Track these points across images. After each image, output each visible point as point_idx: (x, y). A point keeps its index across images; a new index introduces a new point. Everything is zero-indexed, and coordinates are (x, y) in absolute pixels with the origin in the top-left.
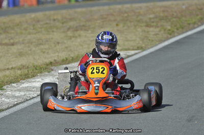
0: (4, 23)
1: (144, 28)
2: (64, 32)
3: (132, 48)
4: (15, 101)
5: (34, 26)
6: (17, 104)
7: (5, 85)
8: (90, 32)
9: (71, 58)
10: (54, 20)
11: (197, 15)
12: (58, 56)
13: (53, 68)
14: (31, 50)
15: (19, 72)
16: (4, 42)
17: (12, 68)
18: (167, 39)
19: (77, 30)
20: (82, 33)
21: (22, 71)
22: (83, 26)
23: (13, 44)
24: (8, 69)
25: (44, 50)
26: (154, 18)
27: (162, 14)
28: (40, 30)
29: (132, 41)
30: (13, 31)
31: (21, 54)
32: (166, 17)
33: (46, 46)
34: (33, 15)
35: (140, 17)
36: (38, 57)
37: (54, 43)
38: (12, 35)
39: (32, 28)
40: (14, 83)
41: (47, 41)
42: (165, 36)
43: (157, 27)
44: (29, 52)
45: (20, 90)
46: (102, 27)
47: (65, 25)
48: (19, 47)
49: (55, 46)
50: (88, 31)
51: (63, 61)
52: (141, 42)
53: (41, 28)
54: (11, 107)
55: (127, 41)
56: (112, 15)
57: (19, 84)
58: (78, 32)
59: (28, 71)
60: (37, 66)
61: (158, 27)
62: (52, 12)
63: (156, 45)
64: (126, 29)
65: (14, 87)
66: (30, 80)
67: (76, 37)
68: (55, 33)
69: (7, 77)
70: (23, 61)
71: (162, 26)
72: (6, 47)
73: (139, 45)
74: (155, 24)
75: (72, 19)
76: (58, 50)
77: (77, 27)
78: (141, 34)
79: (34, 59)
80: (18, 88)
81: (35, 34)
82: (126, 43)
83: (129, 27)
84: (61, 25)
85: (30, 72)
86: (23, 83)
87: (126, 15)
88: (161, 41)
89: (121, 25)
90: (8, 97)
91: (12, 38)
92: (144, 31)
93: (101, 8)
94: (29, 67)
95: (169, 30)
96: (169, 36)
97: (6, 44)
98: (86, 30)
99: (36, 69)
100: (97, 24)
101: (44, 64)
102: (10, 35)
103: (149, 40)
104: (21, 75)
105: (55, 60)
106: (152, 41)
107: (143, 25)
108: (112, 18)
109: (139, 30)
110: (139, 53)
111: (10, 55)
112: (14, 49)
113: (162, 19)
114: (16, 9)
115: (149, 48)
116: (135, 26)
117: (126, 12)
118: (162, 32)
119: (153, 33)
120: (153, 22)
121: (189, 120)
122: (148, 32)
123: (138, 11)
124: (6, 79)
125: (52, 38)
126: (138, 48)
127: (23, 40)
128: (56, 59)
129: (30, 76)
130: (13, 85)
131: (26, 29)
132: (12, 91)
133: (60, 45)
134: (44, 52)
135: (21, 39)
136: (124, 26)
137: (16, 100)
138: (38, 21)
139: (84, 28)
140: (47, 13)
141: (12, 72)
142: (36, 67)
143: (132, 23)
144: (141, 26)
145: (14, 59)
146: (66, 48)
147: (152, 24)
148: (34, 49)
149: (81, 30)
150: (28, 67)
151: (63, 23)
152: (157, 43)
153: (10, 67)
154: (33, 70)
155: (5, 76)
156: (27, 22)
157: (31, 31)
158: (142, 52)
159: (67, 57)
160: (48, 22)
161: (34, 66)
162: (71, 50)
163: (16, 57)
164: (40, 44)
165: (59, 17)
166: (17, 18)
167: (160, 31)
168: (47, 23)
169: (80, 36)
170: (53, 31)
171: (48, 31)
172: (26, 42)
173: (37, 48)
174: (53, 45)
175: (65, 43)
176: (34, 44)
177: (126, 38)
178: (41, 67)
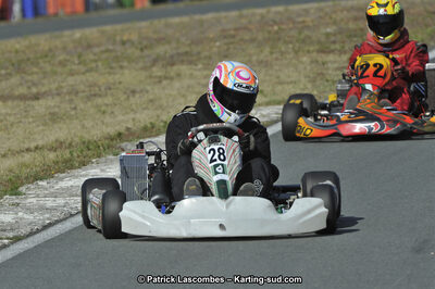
0: (17, 52)
1: (315, 54)
2: (144, 68)
4: (46, 218)
5: (79, 56)
6: (50, 225)
7: (22, 184)
8: (200, 66)
9: (162, 124)
10: (123, 43)
11: (427, 26)
12: (134, 120)
13: (123, 145)
14: (75, 108)
15: (52, 156)
16: (17, 93)
17: (36, 148)
19: (173, 65)
20: (184, 68)
21: (58, 153)
22: (186, 53)
23: (36, 97)
24: (28, 150)
25: (103, 108)
26: (335, 35)
27: (352, 26)
28: (94, 65)
29: (291, 82)
30: (35, 70)
31: (54, 118)
33: (108, 100)
34: (78, 34)
35: (306, 32)
36: (91, 124)
37: (125, 93)
38: (35, 77)
39: (76, 61)
40: (41, 180)
41: (110, 89)
43: (342, 52)
44: (73, 113)
45: (55, 195)
47: (146, 52)
48: (51, 102)
49: (128, 99)
50: (196, 65)
51: (145, 129)
52: (309, 86)
53: (96, 61)
54: (38, 231)
55: (281, 83)
56: (246, 28)
57: (52, 180)
58: (175, 68)
59: (71, 153)
60: (89, 142)
61: (345, 52)
62: (119, 27)
64: (277, 59)
65: (43, 187)
66: (75, 172)
67: (172, 79)
68: (126, 72)
69: (27, 166)
70: (59, 133)
72: (22, 103)
74: (338, 46)
75: (160, 41)
76: (134, 107)
77: (172, 57)
78: (309, 68)
79: (83, 126)
80: (52, 190)
81: (84, 73)
82: (279, 88)
83: (282, 53)
84: (138, 53)
85: (75, 154)
86: (62, 179)
87: (276, 28)
89: (267, 50)
90: (29, 210)
91: (34, 84)
92: (317, 62)
93: (223, 14)
94: (74, 143)
97: (23, 98)
98: (190, 63)
99: (89, 149)
100: (215, 49)
101: (106, 138)
102: (30, 78)
103: (327, 81)
104: (56, 163)
105: (128, 129)
107: (311, 49)
108: (247, 37)
109: (305, 59)
111: (30, 120)
112: (40, 107)
113: (352, 35)
114: (40, 20)
116: (296, 52)
117: (275, 23)
119: (336, 65)
120: (334, 42)
121: (418, 250)
122: (324, 64)
123: (301, 19)
124: (25, 171)
125: (120, 83)
127: (57, 89)
128: (129, 126)
129: (77, 165)
130: (40, 183)
131: (62, 64)
132: (38, 196)
133: (137, 96)
134: (104, 112)
135: (54, 86)
136: (272, 53)
137: (47, 216)
138: (89, 46)
139: (188, 58)
140: (108, 28)
141: (36, 155)
142: (87, 145)
143: (291, 46)
144: (308, 52)
145: (41, 128)
146: (151, 101)
147: (333, 47)
148: (82, 106)
149: (182, 62)
150: (70, 144)
151: (142, 50)
153: (33, 145)
154: (82, 152)
155: (24, 165)
156: (64, 48)
157: (75, 67)
159: (152, 121)
160: (111, 47)
161: (84, 143)
162: (161, 107)
163: (45, 124)
164: (95, 95)
165: (134, 37)
166: (43, 41)
168: (107, 51)
169: (179, 75)
170: (121, 67)
171: (111, 68)
172: (65, 90)
173: (89, 104)
174: (123, 97)
175: (147, 92)
176: (81, 95)
177: (278, 77)
178: (100, 143)
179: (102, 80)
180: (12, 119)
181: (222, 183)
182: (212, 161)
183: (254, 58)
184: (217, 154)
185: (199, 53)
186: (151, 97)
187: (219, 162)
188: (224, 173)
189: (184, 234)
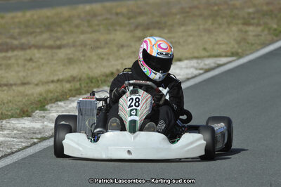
0: (48, 17)
1: (240, 26)
2: (130, 31)
3: (223, 54)
5: (88, 21)
7: (48, 104)
8: (166, 31)
10: (117, 14)
12: (122, 64)
14: (84, 56)
15: (68, 86)
16: (46, 44)
17: (58, 80)
18: (272, 42)
19: (148, 29)
21: (72, 84)
22: (158, 23)
23: (59, 47)
24: (53, 81)
25: (103, 56)
26: (254, 13)
27: (265, 8)
28: (97, 28)
29: (223, 44)
30: (59, 29)
31: (70, 61)
32: (271, 11)
33: (106, 51)
34: (88, 7)
35: (236, 12)
36: (94, 66)
37: (117, 46)
38: (59, 35)
39: (86, 24)
40: (60, 101)
41: (107, 43)
42: (269, 38)
43: (258, 25)
44: (83, 58)
46: (183, 25)
47: (132, 20)
48: (69, 51)
49: (118, 51)
50: (163, 29)
52: (236, 46)
53: (98, 25)
55: (218, 44)
57: (67, 102)
58: (150, 31)
59: (80, 84)
60: (93, 78)
61: (260, 25)
62: (114, 4)
63: (257, 50)
64: (216, 28)
65: (61, 106)
68: (118, 33)
69: (51, 92)
70: (74, 71)
71: (266, 24)
72: (50, 52)
73: (234, 50)
74: (255, 21)
75: (141, 14)
76: (122, 56)
77: (148, 24)
78: (236, 34)
79: (89, 68)
80: (67, 108)
81: (90, 33)
82: (217, 47)
83: (220, 24)
84: (126, 21)
85: (83, 86)
86: (73, 101)
87: (216, 8)
88: (264, 45)
89: (210, 22)
90: (51, 120)
91: (58, 39)
92: (241, 31)
94: (83, 78)
95: (275, 30)
96: (275, 38)
97: (51, 47)
98: (160, 28)
99: (92, 82)
100: (176, 21)
101: (103, 76)
102: (55, 35)
103: (248, 43)
104: (70, 90)
105: (118, 70)
106: (252, 44)
107: (239, 22)
108: (197, 12)
109: (234, 29)
110: (234, 61)
111: (55, 62)
112: (62, 54)
113: (265, 14)
115: (247, 55)
116: (229, 24)
117: (216, 4)
118: (266, 32)
119: (254, 33)
120: (253, 19)
123: (232, 3)
124: (50, 95)
125: (114, 40)
126: (233, 54)
127: (74, 42)
128: (119, 67)
129: (84, 92)
130: (60, 103)
131: (77, 26)
132: (57, 112)
133: (125, 49)
134: (103, 59)
135: (71, 40)
136: (213, 24)
138: (95, 16)
139: (158, 25)
140: (108, 4)
141: (58, 85)
142: (91, 80)
143: (225, 20)
144: (237, 24)
145: (61, 68)
147: (252, 21)
148: (88, 54)
149: (154, 28)
150: (80, 80)
151: (129, 19)
152: (259, 47)
153: (56, 78)
154: (87, 84)
155: (49, 91)
157: (85, 29)
158: (238, 59)
160: (108, 16)
161: (89, 78)
163: (64, 65)
164: (98, 48)
165: (124, 10)
166: (65, 11)
167: (263, 31)
168: (106, 19)
170: (115, 30)
171: (109, 30)
172: (78, 43)
173: (94, 53)
174: (115, 49)
175: (131, 46)
176: (88, 47)
177: (216, 40)
178: (99, 79)
179: (102, 38)
180: (42, 61)
181: (133, 122)
182: (130, 106)
183: (201, 27)
184: (134, 101)
185: (165, 23)
186: (134, 49)
187: (134, 107)
188: (136, 115)
189: (104, 157)
